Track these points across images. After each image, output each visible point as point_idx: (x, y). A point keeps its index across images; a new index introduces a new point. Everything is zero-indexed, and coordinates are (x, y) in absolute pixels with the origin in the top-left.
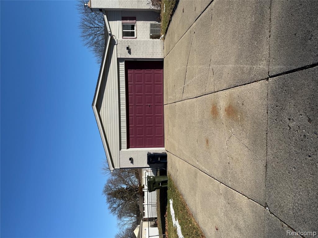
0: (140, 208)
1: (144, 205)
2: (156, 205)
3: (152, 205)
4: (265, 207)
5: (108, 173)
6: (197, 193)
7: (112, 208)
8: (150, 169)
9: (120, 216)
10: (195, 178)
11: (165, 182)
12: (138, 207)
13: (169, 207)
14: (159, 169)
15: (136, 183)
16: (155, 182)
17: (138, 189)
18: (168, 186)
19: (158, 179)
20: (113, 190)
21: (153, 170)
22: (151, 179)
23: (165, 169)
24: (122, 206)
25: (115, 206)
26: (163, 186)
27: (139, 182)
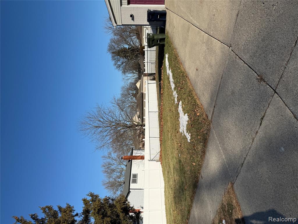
0: (141, 66)
1: (144, 63)
2: (155, 63)
3: (152, 63)
4: (230, 47)
5: (110, 32)
6: (187, 45)
7: (117, 65)
8: (150, 26)
9: (124, 72)
10: (188, 32)
11: (163, 39)
12: (140, 65)
13: (165, 61)
14: (159, 27)
15: (138, 44)
16: (154, 39)
17: (139, 49)
18: (165, 43)
19: (157, 37)
20: (116, 50)
21: (153, 28)
22: (150, 36)
23: (163, 27)
24: (125, 64)
25: (119, 63)
26: (161, 43)
27: (140, 43)
